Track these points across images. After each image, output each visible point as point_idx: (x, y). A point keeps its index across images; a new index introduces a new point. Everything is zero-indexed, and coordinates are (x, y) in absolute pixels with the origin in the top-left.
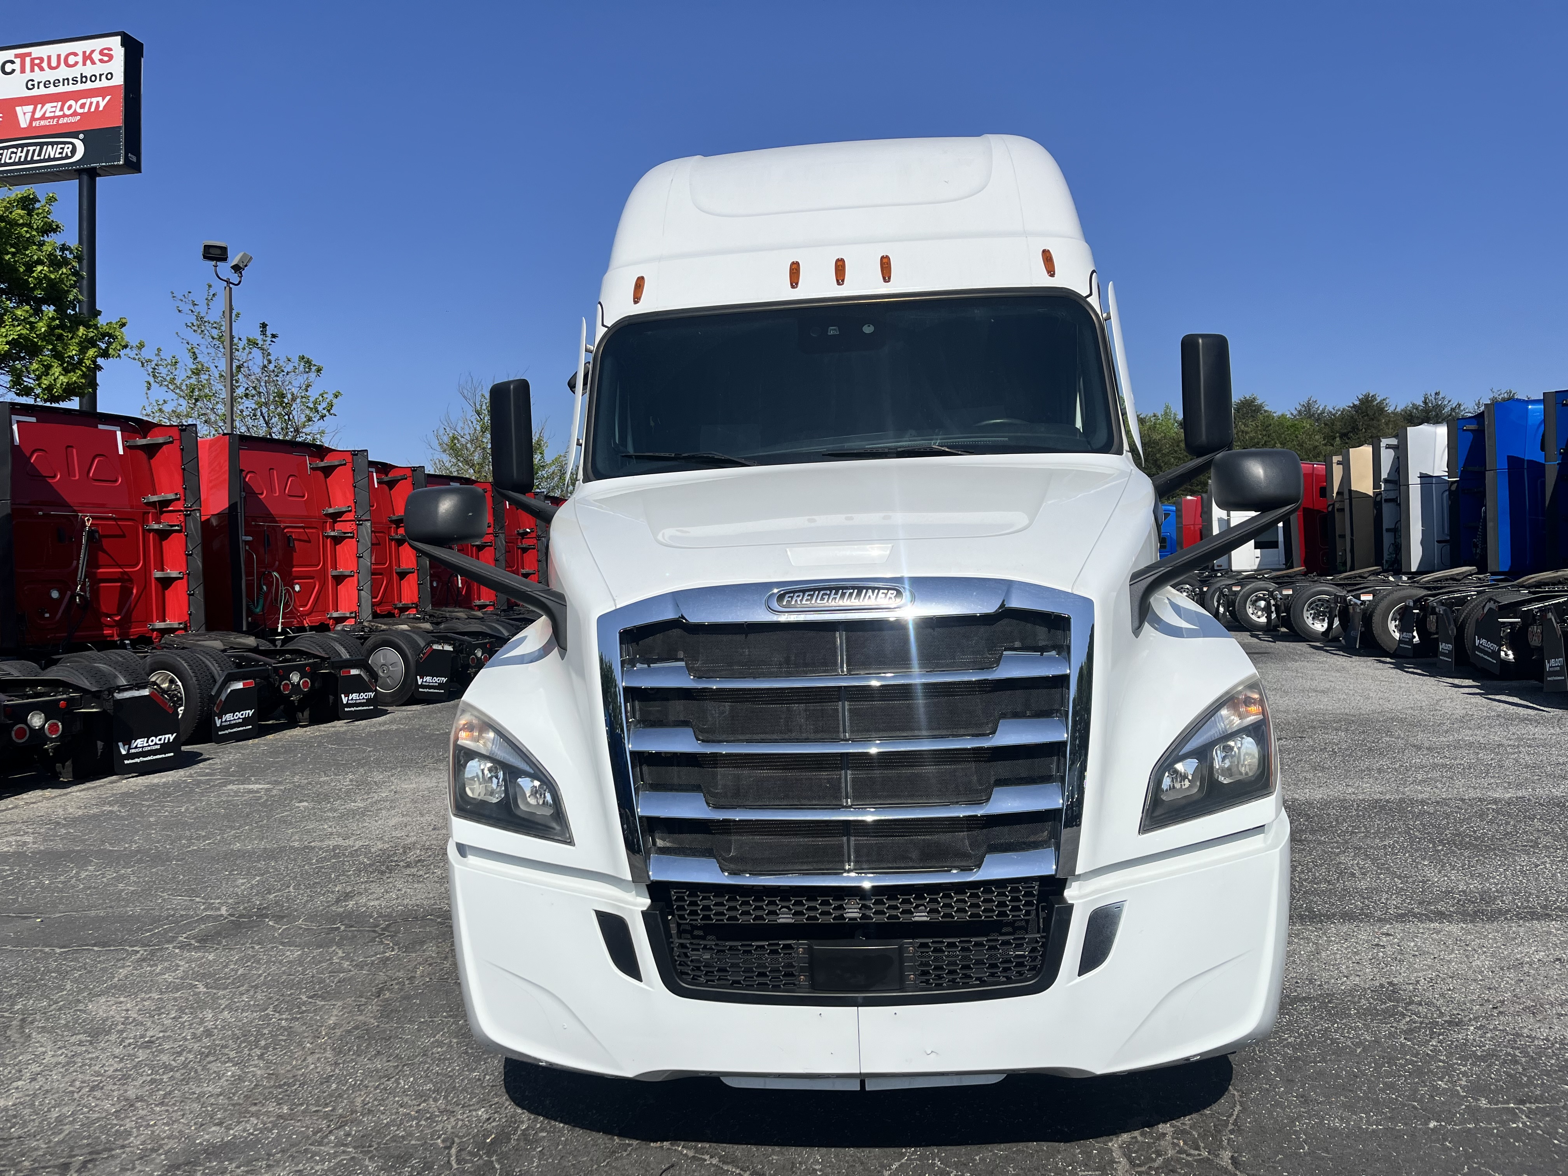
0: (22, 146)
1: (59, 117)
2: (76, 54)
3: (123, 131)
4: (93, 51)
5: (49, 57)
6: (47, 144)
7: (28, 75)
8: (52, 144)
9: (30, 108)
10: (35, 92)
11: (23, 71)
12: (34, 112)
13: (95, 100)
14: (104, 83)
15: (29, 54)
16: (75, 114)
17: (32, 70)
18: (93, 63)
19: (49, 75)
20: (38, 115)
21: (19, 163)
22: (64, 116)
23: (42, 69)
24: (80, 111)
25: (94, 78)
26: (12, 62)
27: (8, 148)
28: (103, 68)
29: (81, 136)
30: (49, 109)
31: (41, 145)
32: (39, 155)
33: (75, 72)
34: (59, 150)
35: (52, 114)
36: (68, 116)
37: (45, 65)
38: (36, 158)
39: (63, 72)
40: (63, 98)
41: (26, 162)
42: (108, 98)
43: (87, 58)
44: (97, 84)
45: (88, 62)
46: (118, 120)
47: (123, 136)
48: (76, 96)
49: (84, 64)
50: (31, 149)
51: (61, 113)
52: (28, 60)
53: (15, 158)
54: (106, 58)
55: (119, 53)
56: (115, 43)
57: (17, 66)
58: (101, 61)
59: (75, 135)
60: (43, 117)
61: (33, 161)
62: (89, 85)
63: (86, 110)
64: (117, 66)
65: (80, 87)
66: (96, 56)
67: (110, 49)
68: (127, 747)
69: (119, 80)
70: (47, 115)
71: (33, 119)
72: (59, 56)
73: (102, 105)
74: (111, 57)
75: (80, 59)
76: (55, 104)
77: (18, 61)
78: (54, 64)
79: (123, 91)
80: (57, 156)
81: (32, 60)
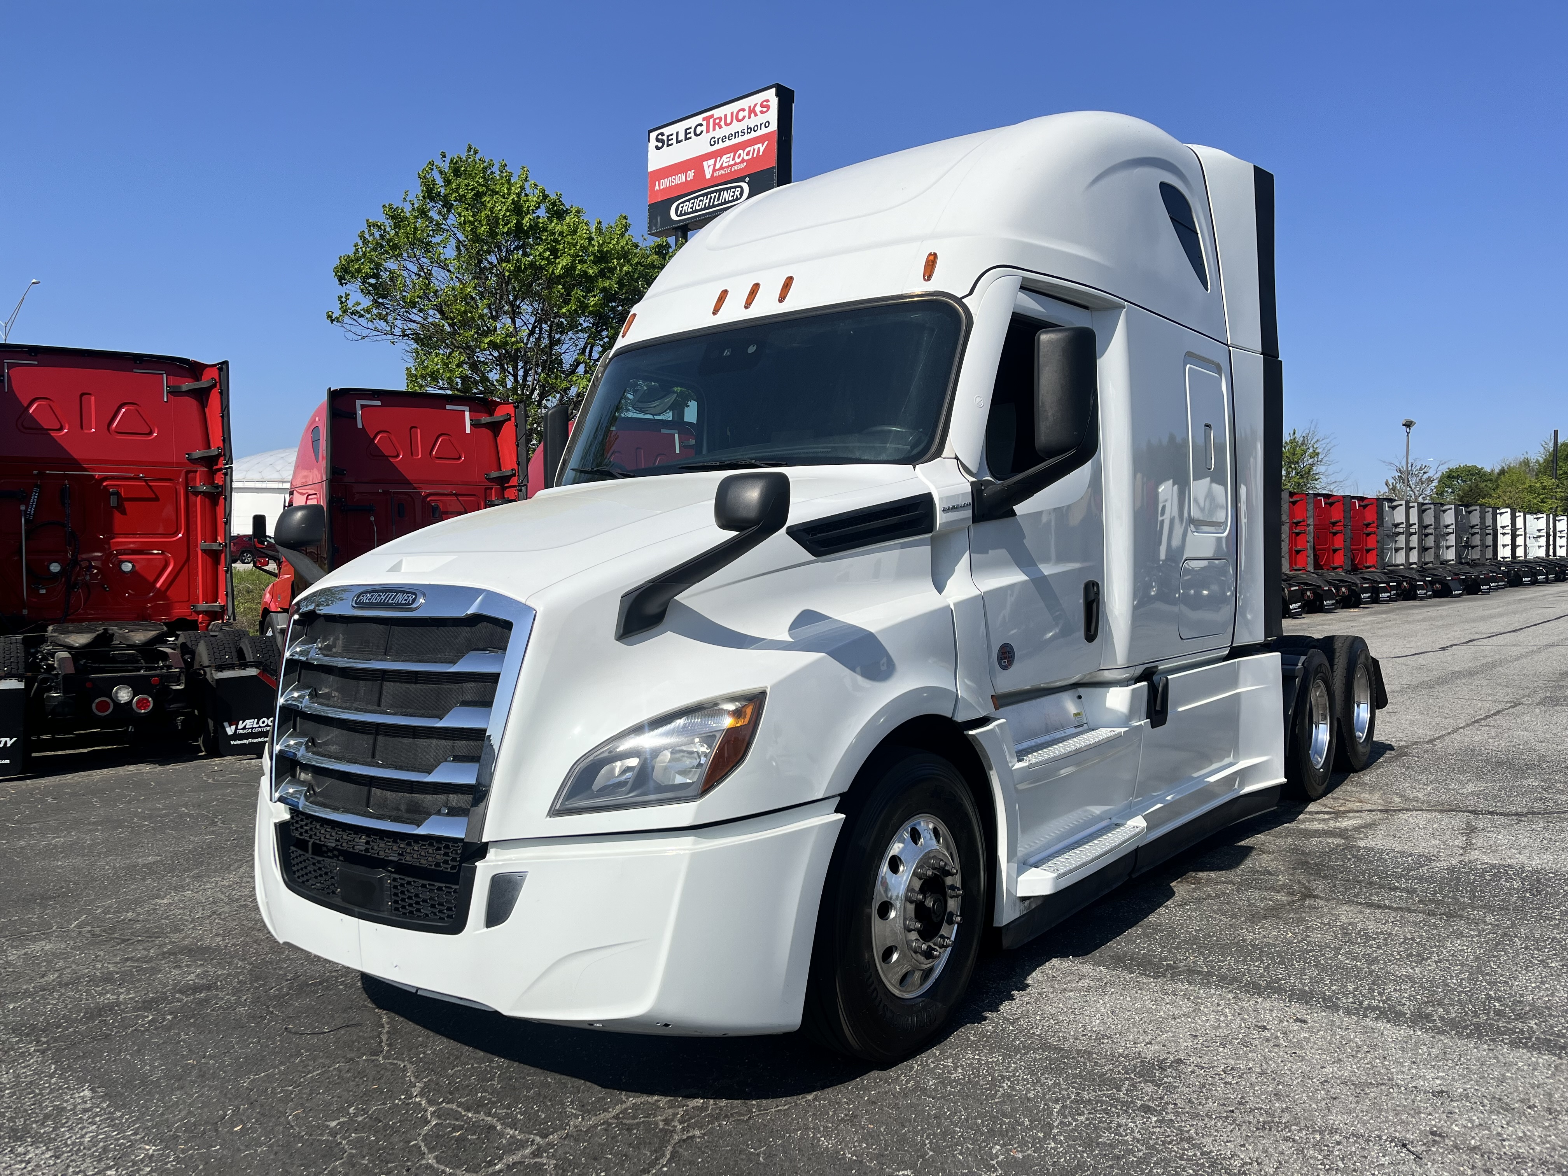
0: (707, 194)
1: (732, 166)
2: (743, 110)
3: (776, 170)
4: (755, 105)
5: (726, 116)
6: (724, 190)
7: (712, 134)
8: (727, 189)
9: (712, 162)
10: (716, 147)
11: (708, 131)
12: (715, 165)
13: (756, 147)
14: (764, 131)
15: (712, 116)
16: (743, 161)
17: (714, 129)
18: (756, 115)
19: (726, 131)
20: (718, 167)
21: (705, 209)
22: (736, 164)
23: (720, 127)
24: (746, 158)
25: (757, 128)
26: (701, 125)
27: (697, 197)
28: (761, 119)
29: (747, 179)
30: (726, 160)
31: (719, 191)
32: (718, 200)
33: (741, 126)
34: (732, 194)
35: (727, 164)
36: (738, 164)
37: (722, 123)
38: (716, 203)
39: (736, 127)
40: (733, 149)
41: (710, 207)
42: (766, 143)
43: (752, 111)
44: (759, 133)
45: (753, 115)
46: (773, 162)
47: (776, 174)
48: (743, 145)
49: (750, 117)
50: (713, 195)
51: (733, 162)
52: (711, 120)
53: (702, 205)
54: (765, 109)
55: (774, 102)
56: (771, 95)
57: (704, 128)
58: (762, 112)
59: (742, 179)
60: (721, 168)
61: (714, 206)
62: (753, 135)
63: (750, 157)
64: (772, 116)
65: (747, 137)
66: (758, 109)
67: (767, 101)
68: (233, 727)
69: (774, 127)
70: (724, 165)
71: (714, 170)
72: (732, 113)
73: (762, 150)
74: (768, 107)
75: (746, 113)
76: (728, 155)
77: (704, 123)
78: (729, 121)
79: (776, 135)
80: (731, 199)
81: (714, 120)
